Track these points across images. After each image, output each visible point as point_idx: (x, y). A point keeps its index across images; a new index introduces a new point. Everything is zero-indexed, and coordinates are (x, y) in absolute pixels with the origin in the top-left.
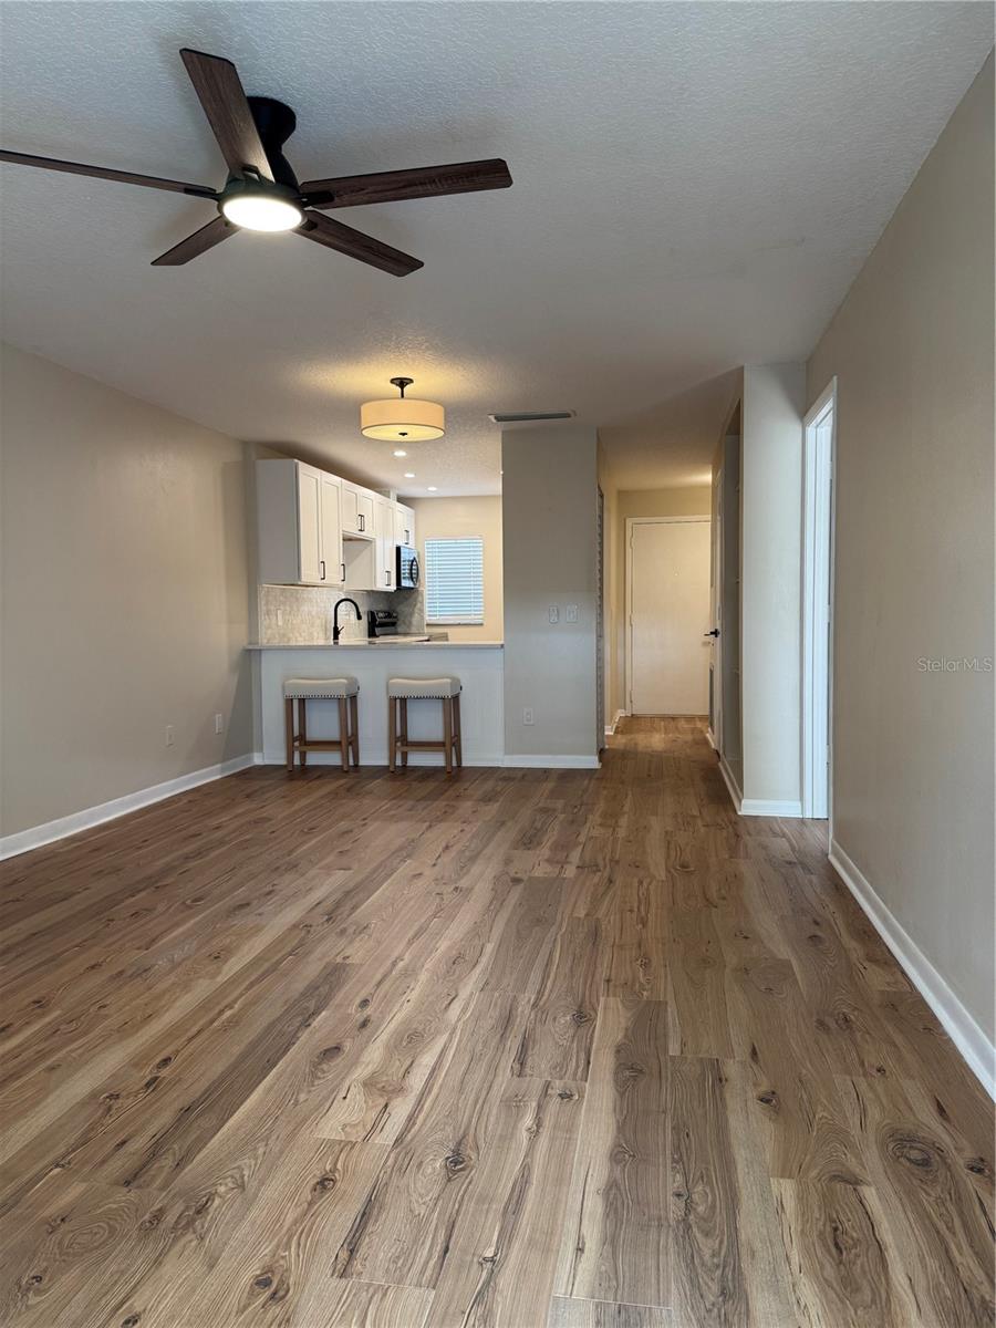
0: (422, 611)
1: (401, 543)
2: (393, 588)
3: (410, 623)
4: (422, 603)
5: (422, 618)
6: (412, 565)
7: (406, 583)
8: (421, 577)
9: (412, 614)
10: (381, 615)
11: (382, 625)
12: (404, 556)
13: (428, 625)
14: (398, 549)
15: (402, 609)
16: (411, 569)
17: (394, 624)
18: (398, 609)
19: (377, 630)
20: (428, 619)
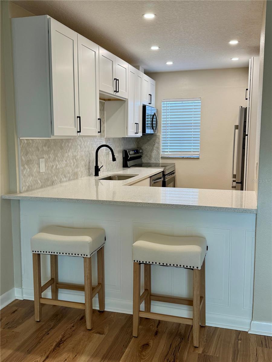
0: (158, 148)
1: (146, 103)
2: (140, 134)
3: (151, 156)
4: (159, 143)
5: (159, 153)
6: (153, 118)
7: (149, 131)
8: (158, 127)
9: (152, 150)
10: (132, 152)
11: (132, 159)
12: (148, 112)
13: (162, 158)
14: (144, 107)
15: (146, 147)
16: (152, 121)
17: (140, 157)
18: (143, 148)
19: (129, 163)
20: (162, 154)
